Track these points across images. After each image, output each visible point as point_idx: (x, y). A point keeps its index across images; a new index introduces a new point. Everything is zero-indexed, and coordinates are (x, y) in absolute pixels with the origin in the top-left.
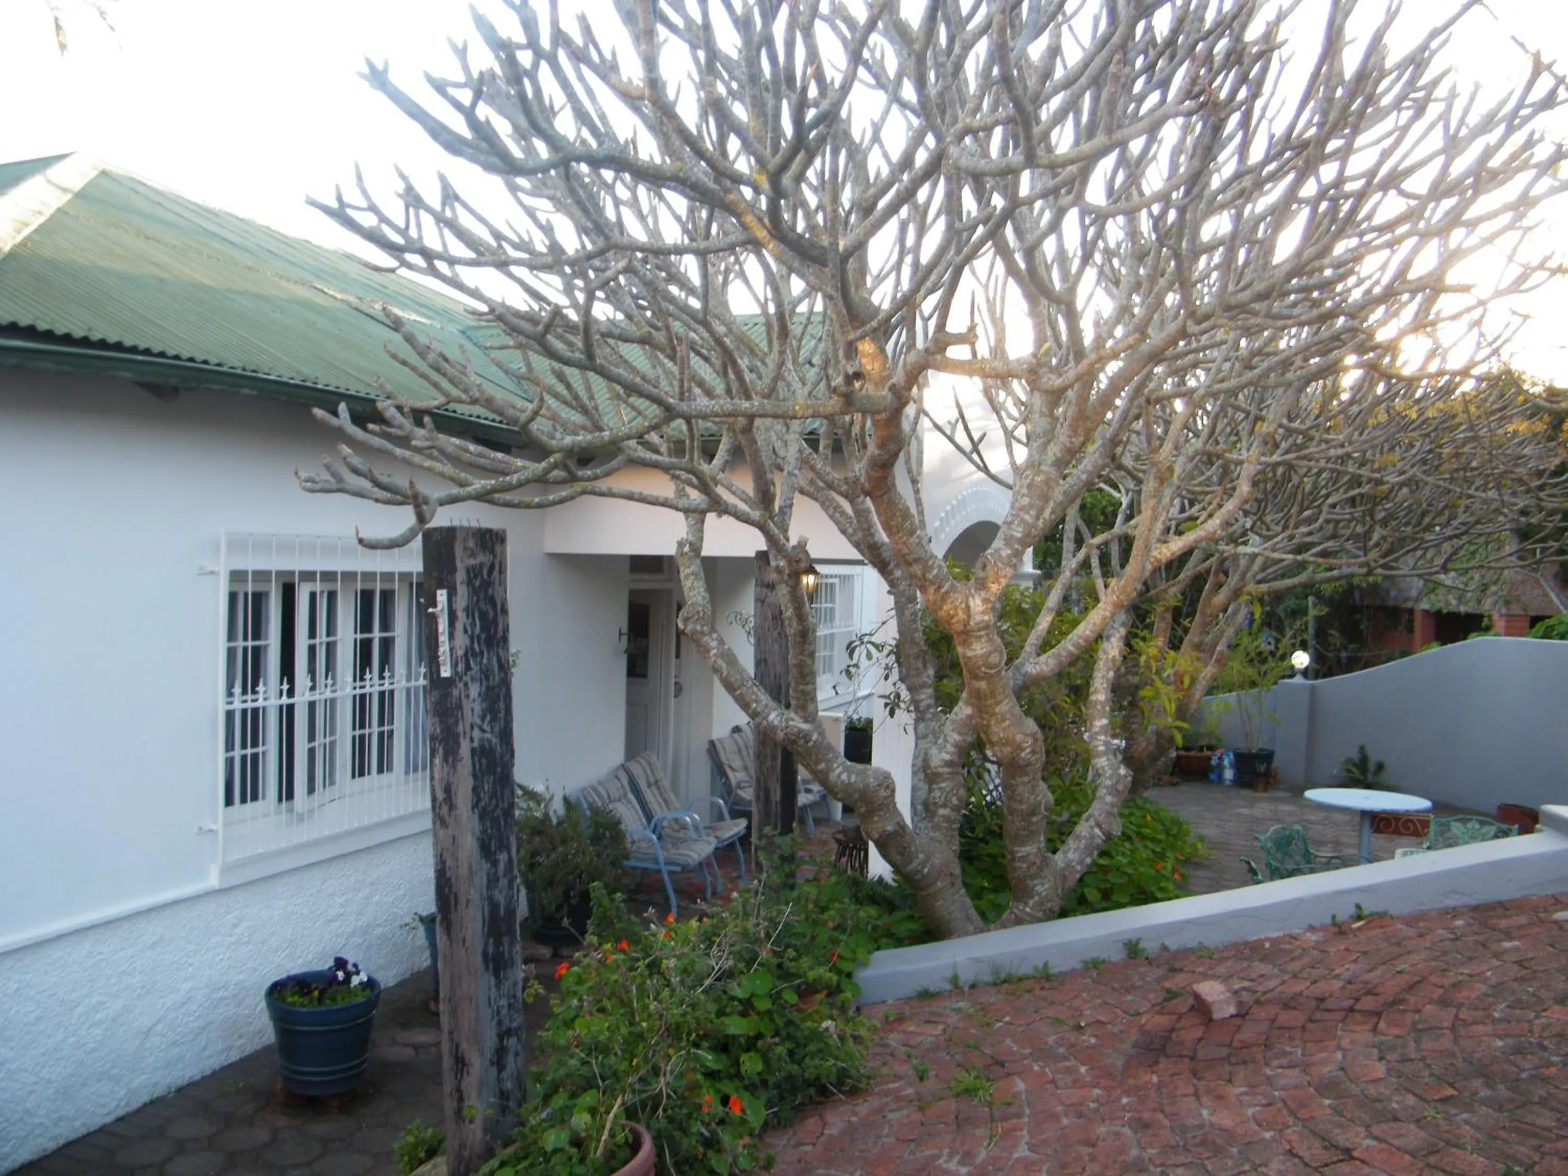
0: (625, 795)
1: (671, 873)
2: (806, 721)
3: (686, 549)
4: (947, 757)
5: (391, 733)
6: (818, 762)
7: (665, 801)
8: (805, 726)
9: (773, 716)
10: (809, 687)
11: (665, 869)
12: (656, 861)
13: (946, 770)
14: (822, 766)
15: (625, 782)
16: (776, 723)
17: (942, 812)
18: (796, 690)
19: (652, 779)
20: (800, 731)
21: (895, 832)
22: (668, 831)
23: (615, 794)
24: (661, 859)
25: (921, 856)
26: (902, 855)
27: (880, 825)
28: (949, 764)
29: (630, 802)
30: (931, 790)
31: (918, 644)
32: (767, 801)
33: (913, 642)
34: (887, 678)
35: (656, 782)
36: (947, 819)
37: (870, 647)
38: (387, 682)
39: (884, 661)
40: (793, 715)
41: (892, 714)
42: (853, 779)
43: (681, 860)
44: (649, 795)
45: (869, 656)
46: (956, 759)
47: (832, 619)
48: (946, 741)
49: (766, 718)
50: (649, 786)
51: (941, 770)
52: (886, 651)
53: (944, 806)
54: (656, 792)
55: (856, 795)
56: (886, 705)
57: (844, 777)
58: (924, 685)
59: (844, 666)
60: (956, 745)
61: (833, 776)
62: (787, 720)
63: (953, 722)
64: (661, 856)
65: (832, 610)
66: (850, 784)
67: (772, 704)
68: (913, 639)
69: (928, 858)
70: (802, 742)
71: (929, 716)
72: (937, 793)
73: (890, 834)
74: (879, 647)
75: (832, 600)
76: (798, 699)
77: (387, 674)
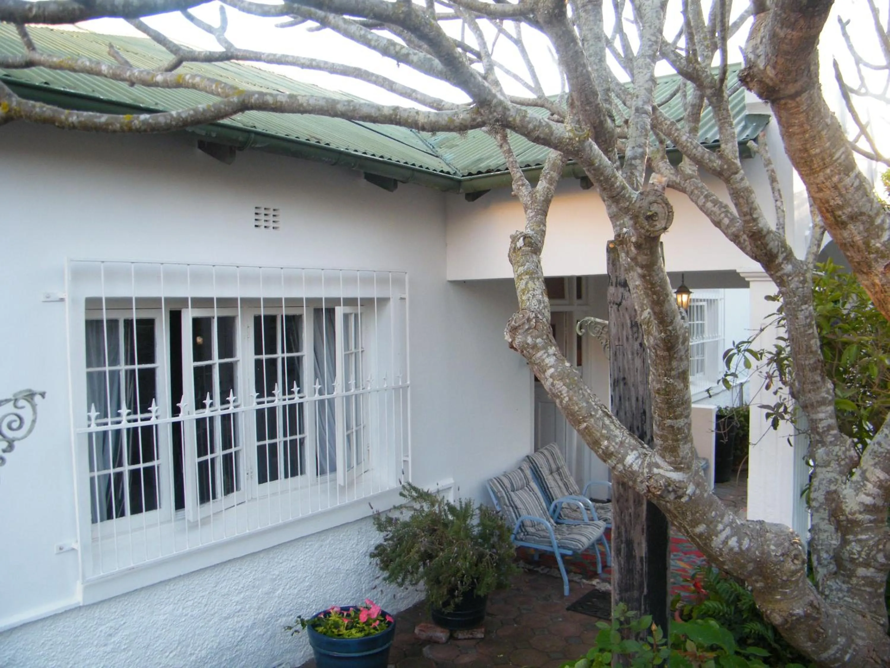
0: (528, 484)
1: (563, 556)
2: (677, 469)
3: (520, 243)
4: (868, 500)
5: (302, 441)
6: (695, 523)
7: (565, 485)
8: (676, 476)
9: (630, 459)
10: (681, 422)
11: (558, 553)
12: (550, 544)
13: (868, 517)
14: (701, 528)
15: (528, 473)
16: (635, 467)
17: (861, 571)
18: (662, 427)
19: (554, 466)
20: (669, 482)
21: (807, 616)
22: (567, 511)
23: (518, 483)
24: (555, 543)
25: (842, 640)
26: (814, 641)
27: (783, 606)
28: (868, 509)
29: (532, 490)
30: (845, 542)
31: (814, 353)
32: (630, 556)
33: (809, 350)
34: (768, 387)
35: (558, 469)
36: (870, 582)
37: (747, 354)
38: (296, 396)
39: (766, 369)
40: (658, 459)
41: (775, 425)
42: (746, 543)
43: (573, 545)
44: (550, 481)
45: (747, 365)
46: (880, 502)
47: (703, 332)
48: (865, 478)
49: (622, 460)
50: (551, 473)
51: (860, 517)
52: (765, 360)
53: (866, 565)
54: (557, 477)
55: (751, 567)
56: (768, 416)
57: (733, 542)
58: (823, 402)
59: (722, 376)
60: (881, 485)
61: (717, 542)
62: (651, 466)
63: (875, 454)
64: (555, 539)
65: (702, 325)
66: (741, 552)
67: (630, 441)
68: (809, 347)
69: (850, 641)
70: (672, 497)
71: (830, 439)
72: (855, 547)
73: (799, 619)
74: (758, 355)
75: (702, 319)
76: (664, 438)
77: (295, 389)
